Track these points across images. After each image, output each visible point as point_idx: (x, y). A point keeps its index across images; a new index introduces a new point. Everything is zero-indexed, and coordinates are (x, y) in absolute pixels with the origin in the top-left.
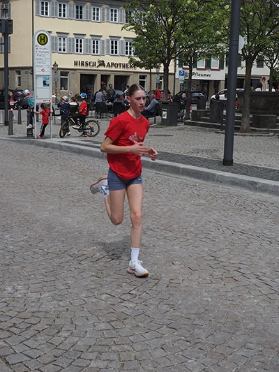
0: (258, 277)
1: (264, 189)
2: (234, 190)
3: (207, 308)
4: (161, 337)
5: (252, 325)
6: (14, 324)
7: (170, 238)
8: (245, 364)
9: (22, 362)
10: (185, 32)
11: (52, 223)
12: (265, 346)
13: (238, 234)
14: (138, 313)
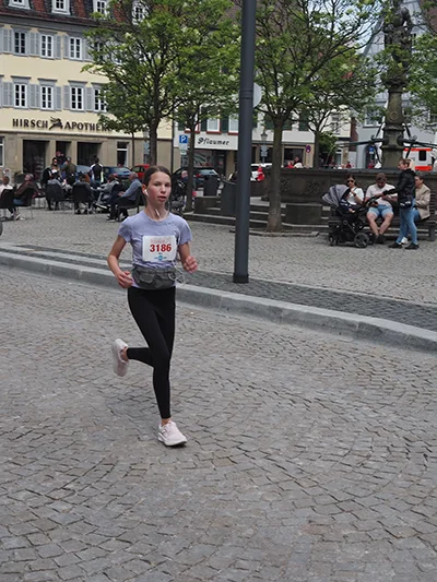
0: (267, 457)
1: (292, 318)
2: (247, 320)
3: (182, 508)
4: (105, 557)
5: (250, 532)
7: (139, 399)
10: (181, 77)
12: (266, 563)
13: (245, 390)
14: (73, 520)
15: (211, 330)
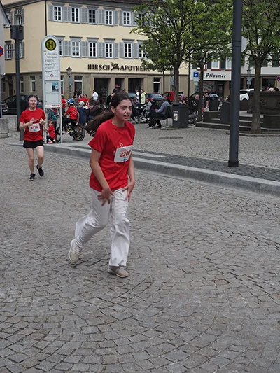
0: (251, 279)
1: (267, 190)
2: (237, 191)
3: (195, 311)
4: (146, 340)
5: (239, 327)
6: (3, 329)
7: (167, 241)
8: (227, 366)
9: (5, 367)
10: (194, 34)
11: (52, 228)
12: (249, 347)
13: (236, 236)
14: (126, 317)
15: (214, 197)
